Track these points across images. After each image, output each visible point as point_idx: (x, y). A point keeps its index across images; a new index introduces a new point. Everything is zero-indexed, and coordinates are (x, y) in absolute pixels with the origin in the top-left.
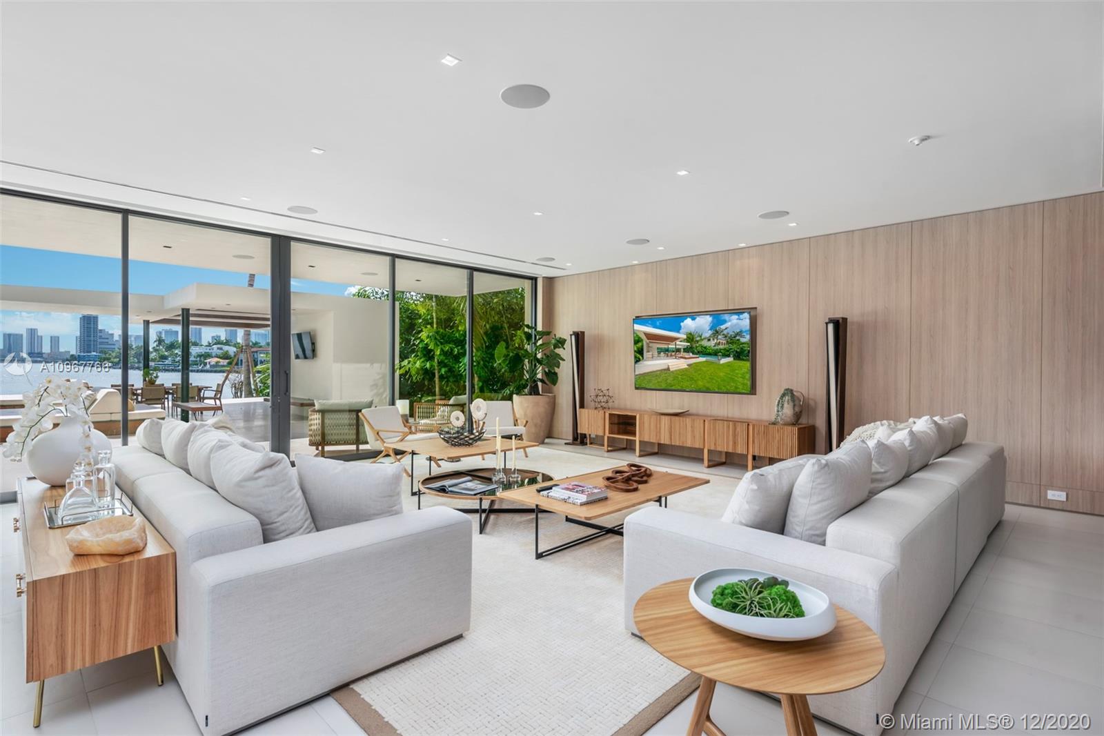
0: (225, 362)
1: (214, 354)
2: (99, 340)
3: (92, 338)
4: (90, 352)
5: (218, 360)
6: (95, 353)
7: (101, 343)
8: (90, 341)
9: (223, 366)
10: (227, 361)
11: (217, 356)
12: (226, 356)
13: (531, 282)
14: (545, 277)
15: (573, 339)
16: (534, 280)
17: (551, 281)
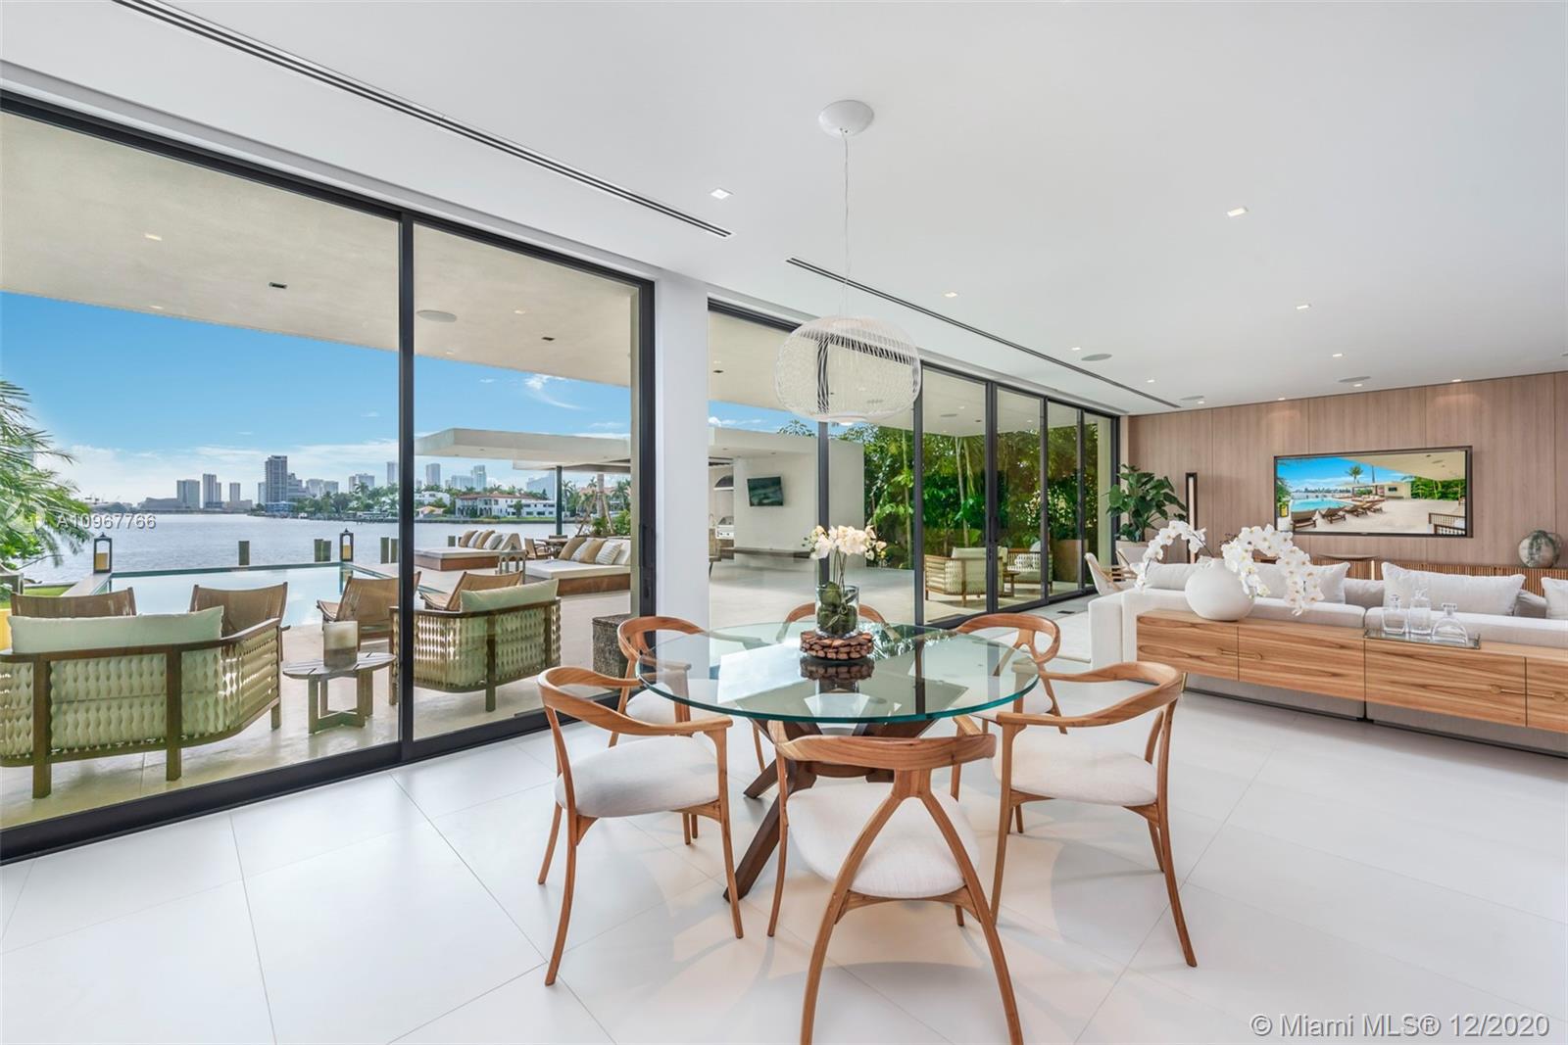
0: (440, 511)
1: (426, 502)
2: (288, 487)
3: (280, 485)
4: (278, 501)
5: (432, 508)
6: (284, 502)
7: (291, 490)
8: (278, 488)
9: (438, 515)
10: (442, 510)
11: (430, 504)
12: (439, 504)
13: (1109, 420)
14: (1130, 416)
15: (1191, 480)
16: (1115, 420)
17: (1134, 420)
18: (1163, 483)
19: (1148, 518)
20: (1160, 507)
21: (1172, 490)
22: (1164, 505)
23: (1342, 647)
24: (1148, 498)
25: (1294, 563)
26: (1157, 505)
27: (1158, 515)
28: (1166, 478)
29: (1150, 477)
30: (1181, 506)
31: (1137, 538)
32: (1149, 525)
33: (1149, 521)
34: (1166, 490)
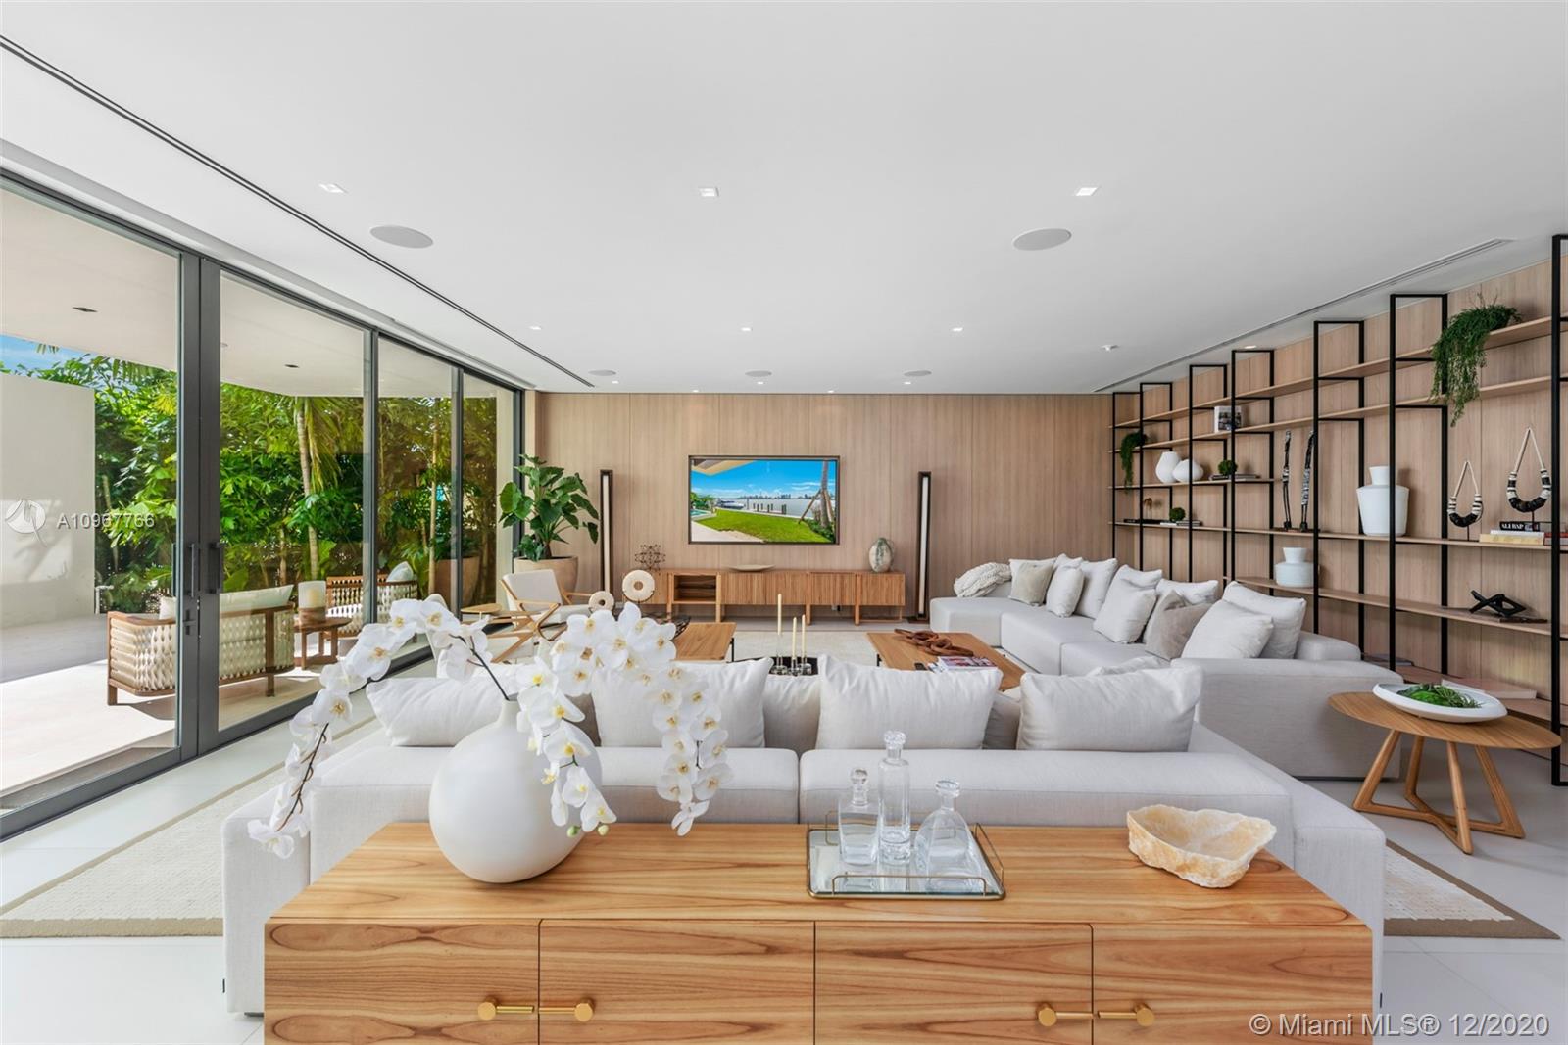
13: (511, 393)
14: (537, 391)
15: (606, 479)
16: (519, 393)
17: (543, 397)
18: (575, 482)
19: (553, 528)
20: (568, 511)
21: (585, 491)
22: (575, 510)
23: (771, 950)
24: (553, 501)
25: (678, 701)
26: (563, 509)
27: (567, 523)
28: (577, 474)
29: (559, 472)
30: (593, 513)
31: (539, 555)
32: (556, 537)
33: (555, 531)
34: (579, 491)
